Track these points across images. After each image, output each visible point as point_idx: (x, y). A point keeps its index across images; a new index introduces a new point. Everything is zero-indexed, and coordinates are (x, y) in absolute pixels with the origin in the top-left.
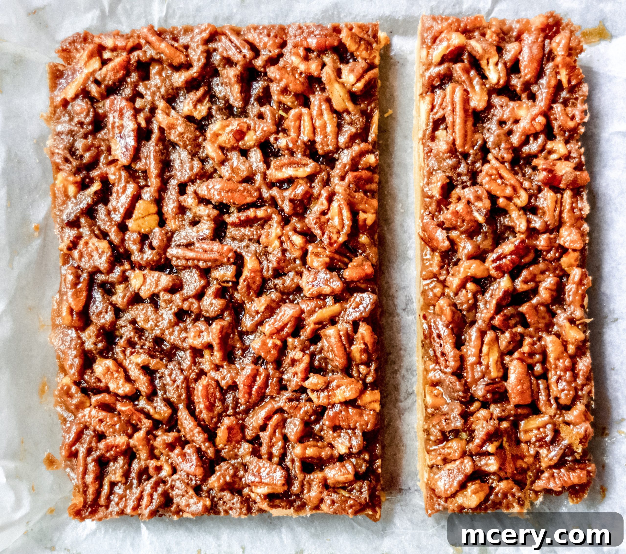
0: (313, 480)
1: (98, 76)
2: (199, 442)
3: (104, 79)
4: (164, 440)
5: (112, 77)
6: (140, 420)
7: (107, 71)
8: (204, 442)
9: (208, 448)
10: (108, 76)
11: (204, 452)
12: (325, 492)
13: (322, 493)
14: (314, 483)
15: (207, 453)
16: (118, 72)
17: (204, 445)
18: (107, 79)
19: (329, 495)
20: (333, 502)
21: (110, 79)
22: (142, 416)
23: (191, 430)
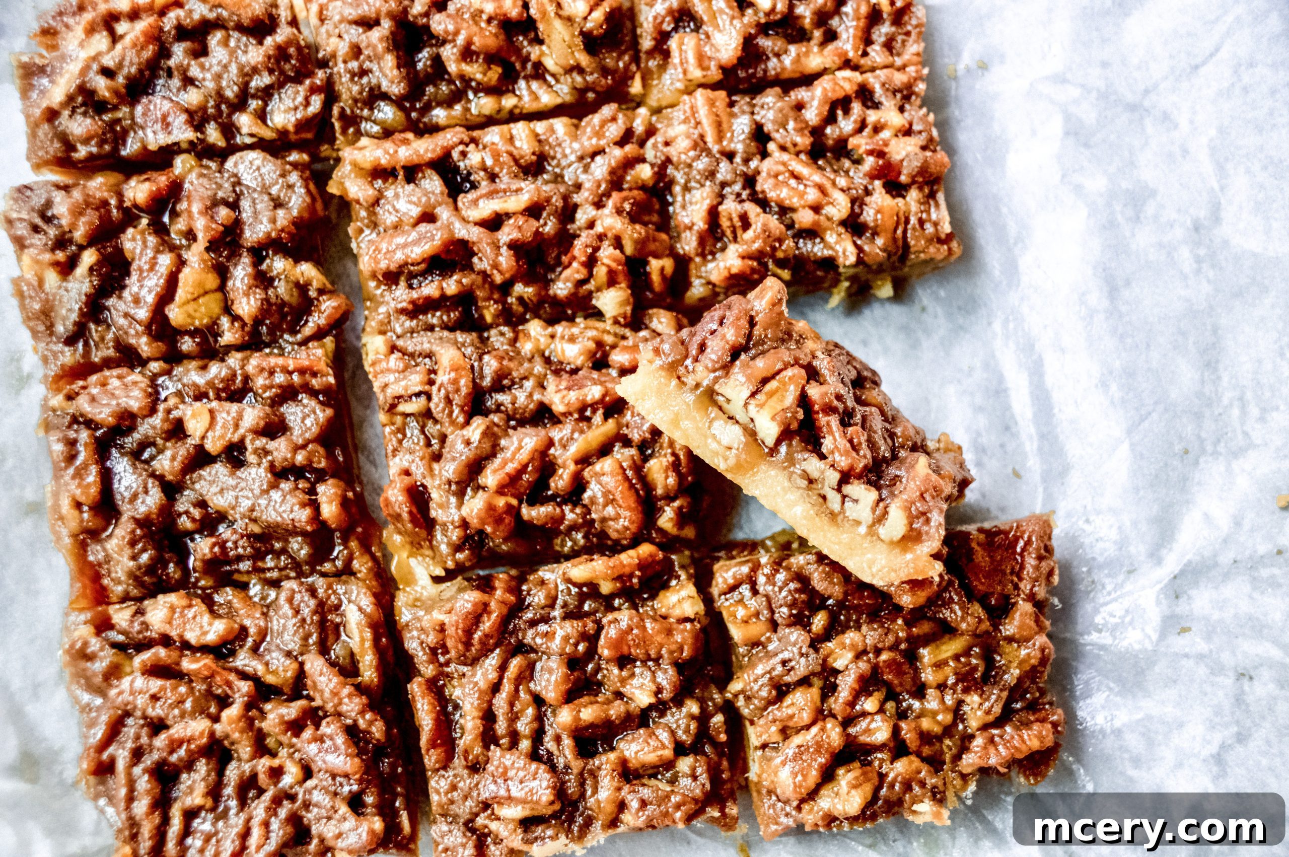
0: (599, 768)
1: (109, 61)
2: (353, 714)
3: (120, 65)
4: (283, 716)
5: (136, 60)
6: (229, 684)
7: (124, 49)
8: (362, 713)
9: (371, 723)
10: (128, 59)
11: (363, 732)
12: (626, 788)
13: (619, 789)
14: (603, 773)
15: (369, 733)
16: (142, 49)
17: (363, 717)
18: (126, 63)
19: (634, 791)
20: (644, 804)
21: (131, 64)
22: (232, 677)
23: (335, 694)
